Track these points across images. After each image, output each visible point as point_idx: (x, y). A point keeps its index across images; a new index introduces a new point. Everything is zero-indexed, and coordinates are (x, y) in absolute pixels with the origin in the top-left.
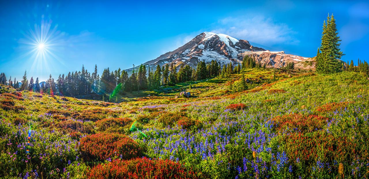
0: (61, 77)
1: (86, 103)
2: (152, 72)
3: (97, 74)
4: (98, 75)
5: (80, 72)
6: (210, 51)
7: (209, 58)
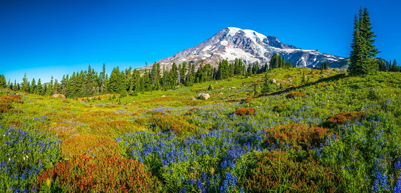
0: (65, 77)
1: (90, 106)
2: (167, 71)
3: (105, 74)
4: (107, 75)
5: (86, 72)
6: (234, 48)
7: (233, 55)
